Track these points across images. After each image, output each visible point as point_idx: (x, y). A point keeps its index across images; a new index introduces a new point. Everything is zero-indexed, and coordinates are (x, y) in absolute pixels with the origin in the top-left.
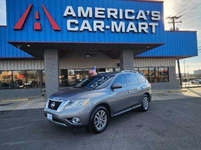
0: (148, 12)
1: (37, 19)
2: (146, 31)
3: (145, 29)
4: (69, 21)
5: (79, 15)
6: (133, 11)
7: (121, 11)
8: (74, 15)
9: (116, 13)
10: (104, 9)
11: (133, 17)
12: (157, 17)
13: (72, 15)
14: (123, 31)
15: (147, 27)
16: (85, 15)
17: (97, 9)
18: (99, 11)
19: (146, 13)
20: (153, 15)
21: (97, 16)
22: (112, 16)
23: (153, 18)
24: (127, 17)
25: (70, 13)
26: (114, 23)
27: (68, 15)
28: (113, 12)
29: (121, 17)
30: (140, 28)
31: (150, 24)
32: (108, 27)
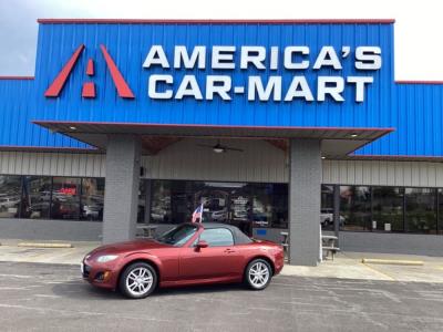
0: (347, 50)
1: (90, 75)
2: (338, 98)
3: (335, 93)
4: (154, 78)
5: (177, 65)
6: (305, 50)
7: (275, 51)
8: (166, 64)
9: (262, 56)
10: (233, 49)
11: (305, 64)
12: (372, 62)
13: (160, 65)
14: (277, 97)
15: (341, 87)
16: (189, 64)
17: (216, 49)
18: (221, 53)
19: (340, 54)
20: (359, 55)
21: (215, 64)
22: (250, 64)
23: (359, 65)
24: (288, 64)
25: (156, 61)
26: (254, 81)
27: (153, 66)
28: (256, 54)
29: (274, 65)
30: (322, 91)
31: (351, 79)
32: (240, 90)
